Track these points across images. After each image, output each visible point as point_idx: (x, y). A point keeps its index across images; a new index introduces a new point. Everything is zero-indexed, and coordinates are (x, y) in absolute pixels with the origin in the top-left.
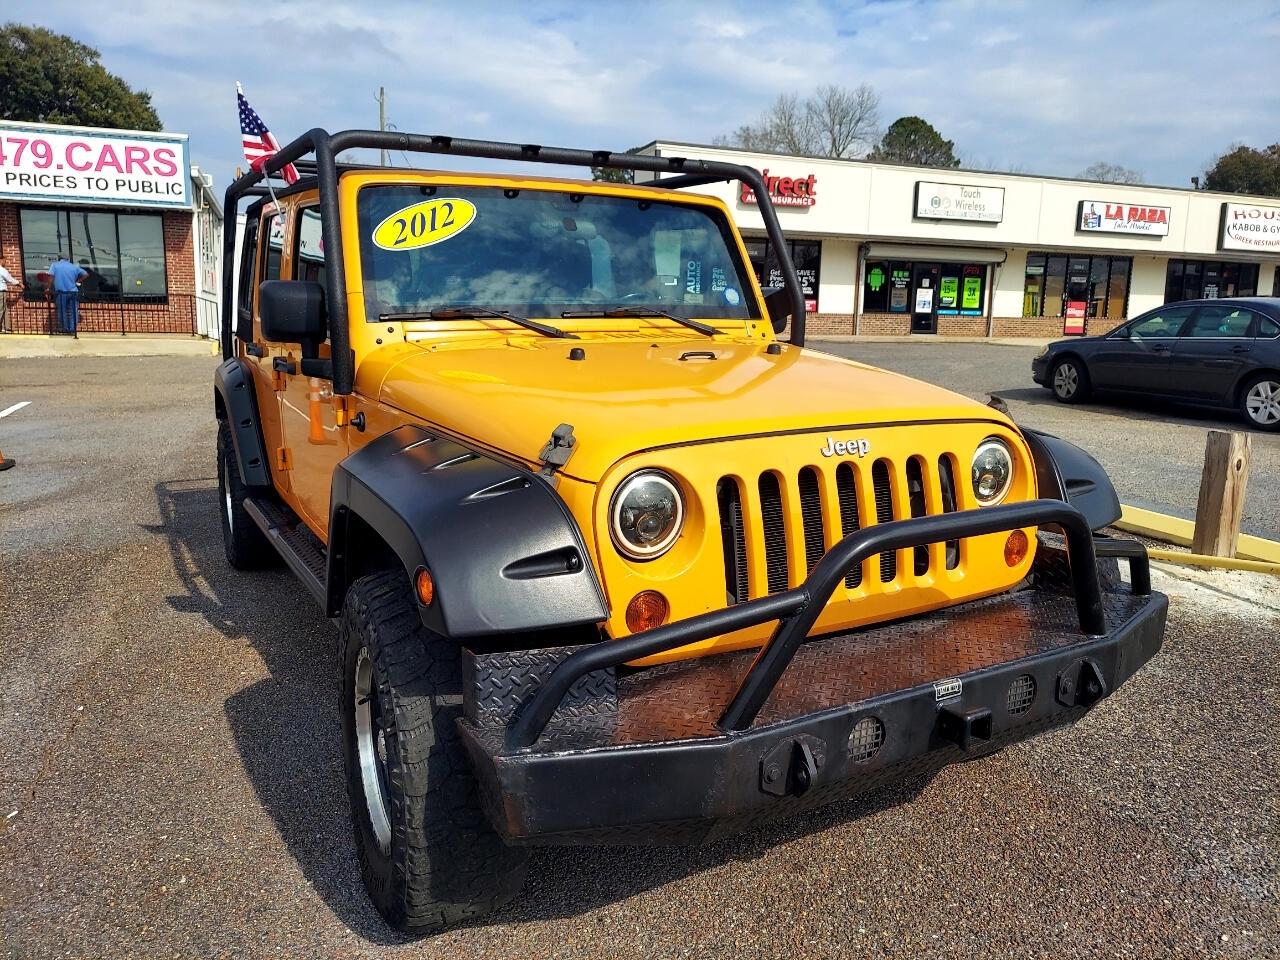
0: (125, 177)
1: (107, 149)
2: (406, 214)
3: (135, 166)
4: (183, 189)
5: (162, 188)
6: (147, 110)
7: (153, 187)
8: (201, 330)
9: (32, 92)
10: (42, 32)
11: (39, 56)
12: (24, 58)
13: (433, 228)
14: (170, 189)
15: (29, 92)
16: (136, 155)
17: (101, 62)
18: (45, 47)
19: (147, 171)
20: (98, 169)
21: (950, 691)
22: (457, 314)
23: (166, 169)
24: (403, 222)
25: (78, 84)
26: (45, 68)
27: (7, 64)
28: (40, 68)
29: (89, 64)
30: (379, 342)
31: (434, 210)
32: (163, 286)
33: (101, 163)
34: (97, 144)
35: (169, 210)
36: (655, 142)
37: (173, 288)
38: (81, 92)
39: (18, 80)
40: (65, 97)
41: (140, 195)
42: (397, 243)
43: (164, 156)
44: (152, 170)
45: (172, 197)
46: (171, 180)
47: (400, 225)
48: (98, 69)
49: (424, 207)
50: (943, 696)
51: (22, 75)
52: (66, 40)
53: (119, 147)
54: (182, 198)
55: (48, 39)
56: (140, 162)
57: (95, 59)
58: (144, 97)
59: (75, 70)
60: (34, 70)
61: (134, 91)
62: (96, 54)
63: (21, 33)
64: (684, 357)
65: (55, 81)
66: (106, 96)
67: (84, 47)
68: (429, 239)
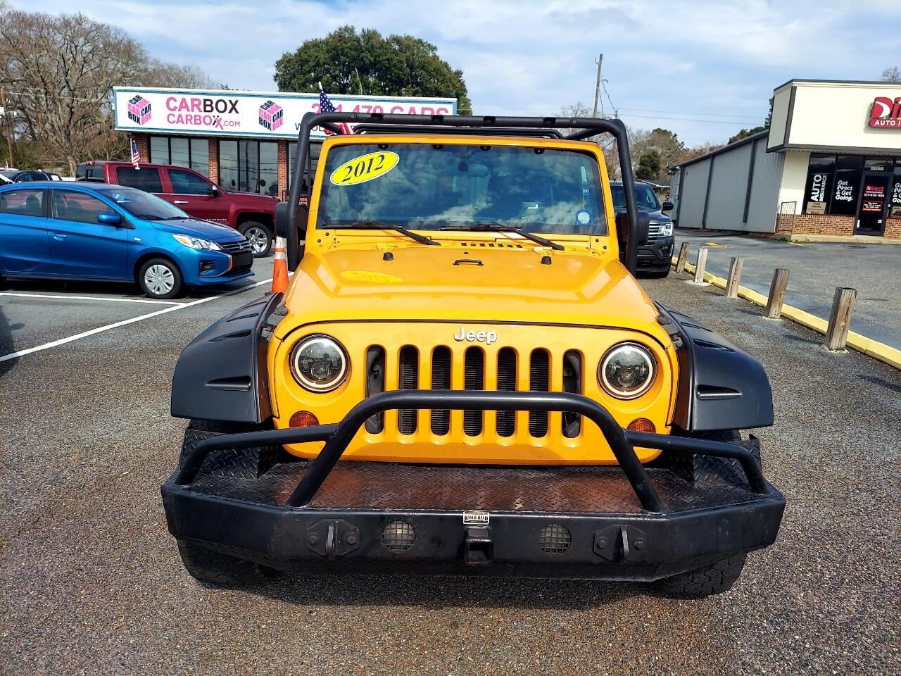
1: (412, 110)
2: (354, 163)
6: (460, 81)
9: (399, 74)
10: (408, 38)
11: (405, 53)
12: (397, 55)
13: (368, 171)
15: (397, 75)
16: (427, 112)
17: (437, 53)
18: (408, 47)
21: (477, 519)
22: (368, 226)
24: (351, 168)
25: (423, 68)
26: (407, 60)
27: (388, 59)
28: (404, 61)
29: (431, 55)
30: (319, 241)
31: (372, 160)
34: (406, 107)
36: (792, 81)
38: (424, 73)
39: (392, 69)
40: (416, 77)
42: (344, 180)
47: (349, 169)
48: (435, 58)
49: (366, 158)
50: (470, 521)
51: (395, 65)
52: (420, 41)
53: (418, 108)
55: (410, 42)
57: (434, 52)
58: (459, 73)
59: (423, 59)
60: (401, 62)
61: (454, 69)
62: (435, 48)
63: (397, 40)
64: (457, 263)
65: (411, 67)
66: (437, 74)
67: (429, 45)
68: (364, 178)
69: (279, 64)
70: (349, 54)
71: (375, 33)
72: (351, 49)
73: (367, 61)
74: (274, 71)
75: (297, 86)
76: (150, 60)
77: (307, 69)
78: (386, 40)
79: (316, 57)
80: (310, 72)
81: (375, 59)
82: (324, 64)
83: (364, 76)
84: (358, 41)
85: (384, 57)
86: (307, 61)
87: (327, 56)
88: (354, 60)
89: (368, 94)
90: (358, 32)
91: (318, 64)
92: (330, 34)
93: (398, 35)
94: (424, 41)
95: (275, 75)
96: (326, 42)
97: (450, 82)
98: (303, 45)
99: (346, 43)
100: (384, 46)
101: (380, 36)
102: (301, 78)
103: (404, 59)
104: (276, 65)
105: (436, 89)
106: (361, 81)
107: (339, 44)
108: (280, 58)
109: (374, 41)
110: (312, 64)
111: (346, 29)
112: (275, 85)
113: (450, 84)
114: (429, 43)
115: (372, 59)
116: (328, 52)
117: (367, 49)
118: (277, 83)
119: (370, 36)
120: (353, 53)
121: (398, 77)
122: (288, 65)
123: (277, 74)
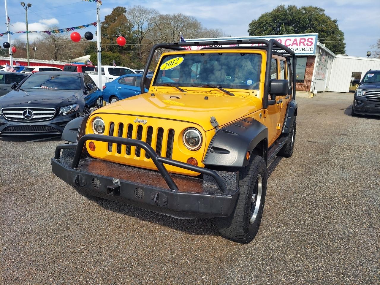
0: (298, 47)
1: (295, 40)
3: (302, 44)
4: (313, 49)
5: (307, 49)
6: (335, 25)
7: (305, 49)
8: (311, 90)
9: (304, 24)
10: (310, 7)
11: (308, 14)
12: (303, 15)
14: (310, 49)
15: (303, 24)
16: (303, 41)
18: (310, 11)
19: (304, 45)
20: (292, 46)
21: (117, 182)
23: (310, 44)
25: (316, 20)
26: (308, 17)
27: (299, 18)
29: (321, 13)
32: (304, 78)
33: (293, 44)
34: (293, 39)
35: (310, 56)
37: (306, 78)
38: (316, 22)
39: (301, 22)
41: (301, 52)
43: (310, 40)
44: (306, 44)
45: (310, 52)
46: (310, 47)
48: (323, 15)
50: (114, 182)
51: (302, 20)
52: (316, 8)
53: (298, 39)
54: (312, 52)
55: (311, 9)
56: (303, 43)
57: (323, 12)
58: (335, 21)
59: (316, 16)
60: (305, 18)
61: (333, 19)
62: (324, 10)
63: (304, 9)
64: (171, 97)
65: (310, 20)
66: (323, 22)
67: (321, 9)
68: (171, 67)
69: (250, 25)
70: (281, 17)
71: (294, 7)
72: (282, 15)
73: (289, 20)
74: (248, 28)
75: (257, 34)
76: (203, 28)
77: (261, 26)
78: (299, 9)
79: (266, 20)
80: (263, 27)
81: (293, 19)
82: (270, 23)
83: (287, 27)
84: (286, 11)
85: (297, 17)
86: (262, 22)
87: (271, 19)
88: (283, 20)
89: (288, 34)
90: (286, 7)
91: (267, 23)
92: (273, 10)
93: (305, 6)
94: (318, 8)
95: (248, 29)
96: (271, 13)
97: (330, 25)
98: (261, 16)
99: (280, 13)
100: (298, 12)
101: (296, 7)
102: (259, 30)
103: (307, 17)
104: (249, 25)
105: (322, 29)
106: (285, 29)
107: (277, 13)
108: (251, 22)
109: (293, 11)
110: (264, 23)
111: (281, 6)
112: (248, 34)
113: (329, 26)
114: (321, 8)
115: (291, 18)
116: (271, 17)
117: (290, 14)
118: (249, 33)
119: (291, 8)
120: (283, 17)
121: (303, 25)
122: (254, 25)
123: (249, 29)
